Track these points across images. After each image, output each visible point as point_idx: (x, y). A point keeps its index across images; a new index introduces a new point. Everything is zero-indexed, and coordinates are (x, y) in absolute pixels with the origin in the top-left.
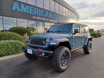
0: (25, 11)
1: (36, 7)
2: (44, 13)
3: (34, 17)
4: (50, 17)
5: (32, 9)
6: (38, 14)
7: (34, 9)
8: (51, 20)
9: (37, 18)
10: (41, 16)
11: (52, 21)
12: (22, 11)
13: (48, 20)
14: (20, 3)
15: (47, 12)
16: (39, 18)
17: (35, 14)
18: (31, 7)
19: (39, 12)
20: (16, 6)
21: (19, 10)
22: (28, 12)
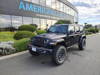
0: (29, 10)
1: (39, 5)
2: (46, 11)
3: (38, 15)
4: (51, 14)
5: (35, 7)
6: (41, 12)
7: (37, 7)
8: (52, 17)
9: (40, 15)
10: (43, 14)
11: (54, 18)
12: (27, 9)
13: (49, 17)
14: (25, 3)
16: (42, 16)
17: (38, 12)
18: (34, 6)
19: (41, 10)
20: (22, 5)
21: (24, 9)
22: (32, 10)
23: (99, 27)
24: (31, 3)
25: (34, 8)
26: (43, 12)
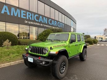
0: (16, 15)
1: (29, 11)
2: (38, 18)
3: (27, 22)
4: (44, 22)
5: (24, 13)
6: (31, 19)
7: (26, 13)
8: (45, 25)
9: (29, 23)
10: (34, 21)
11: (47, 26)
12: (12, 14)
13: (42, 25)
14: (10, 7)
15: (41, 17)
16: (32, 23)
17: (28, 18)
18: (22, 11)
19: (31, 17)
20: (6, 9)
21: (8, 14)
22: (19, 16)
23: (98, 38)
24: (19, 8)
25: (22, 14)
26: (33, 19)
